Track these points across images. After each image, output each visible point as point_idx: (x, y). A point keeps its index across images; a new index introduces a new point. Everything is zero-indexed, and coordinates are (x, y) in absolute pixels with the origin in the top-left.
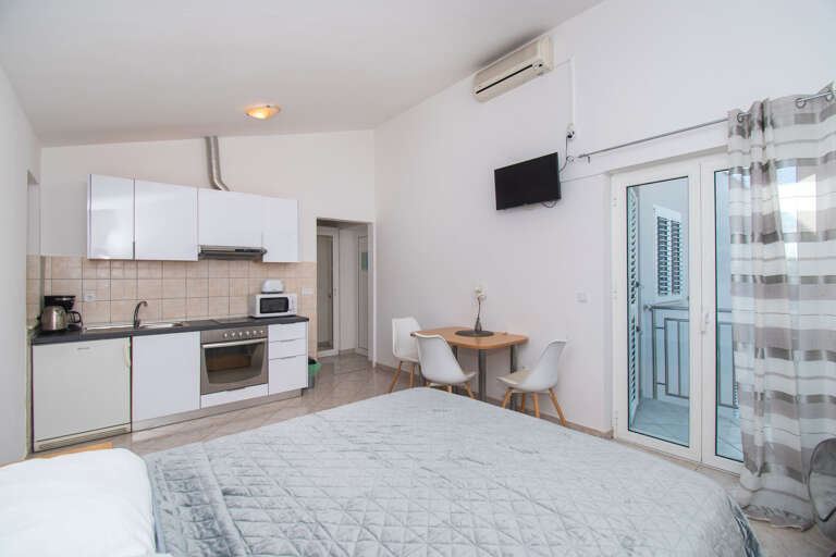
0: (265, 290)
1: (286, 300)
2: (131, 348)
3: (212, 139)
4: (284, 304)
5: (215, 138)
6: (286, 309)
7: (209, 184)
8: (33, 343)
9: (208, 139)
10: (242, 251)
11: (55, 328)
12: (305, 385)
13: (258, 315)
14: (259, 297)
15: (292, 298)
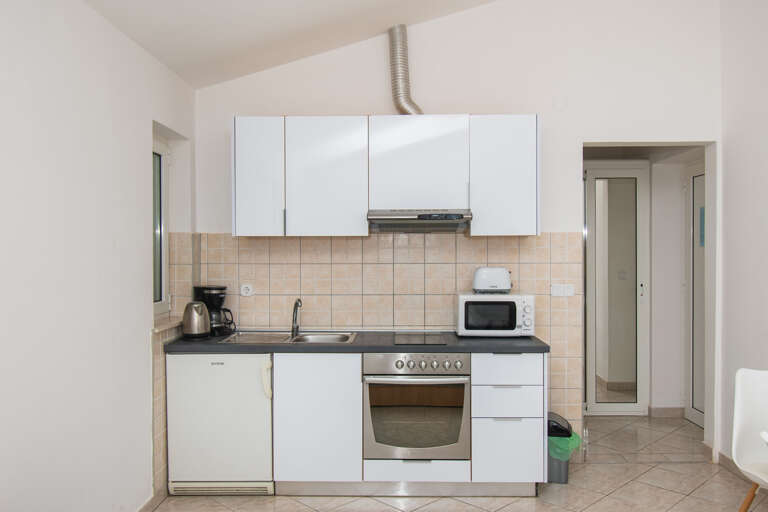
0: (479, 286)
1: (512, 306)
2: (272, 368)
3: (398, 30)
4: (507, 314)
5: (403, 27)
6: (512, 325)
7: (393, 107)
8: (169, 349)
9: (391, 32)
10: (429, 217)
11: (196, 331)
12: (542, 478)
13: (463, 331)
14: (464, 298)
15: (524, 303)
